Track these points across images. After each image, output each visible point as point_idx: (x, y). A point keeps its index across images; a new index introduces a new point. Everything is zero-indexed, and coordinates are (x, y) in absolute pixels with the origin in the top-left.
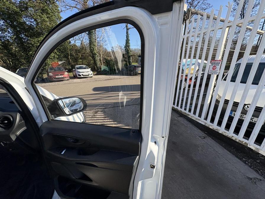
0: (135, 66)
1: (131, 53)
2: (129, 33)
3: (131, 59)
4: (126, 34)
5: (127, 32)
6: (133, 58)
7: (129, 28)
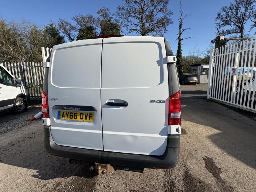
0: (187, 76)
1: (183, 63)
2: (181, 43)
3: (183, 68)
4: (178, 45)
5: (179, 44)
6: (184, 67)
7: (181, 39)
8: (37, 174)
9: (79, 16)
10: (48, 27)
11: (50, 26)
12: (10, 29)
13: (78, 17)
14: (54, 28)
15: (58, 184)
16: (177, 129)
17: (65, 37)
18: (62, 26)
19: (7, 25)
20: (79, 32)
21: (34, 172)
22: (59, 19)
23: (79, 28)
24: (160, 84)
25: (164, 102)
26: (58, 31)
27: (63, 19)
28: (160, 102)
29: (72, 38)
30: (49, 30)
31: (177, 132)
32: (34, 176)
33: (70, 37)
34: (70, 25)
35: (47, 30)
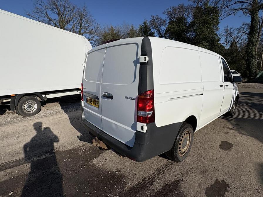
8: (80, 136)
9: (170, 8)
10: (142, 25)
11: (144, 25)
12: (116, 33)
13: (169, 10)
14: (147, 25)
15: (84, 145)
16: (142, 127)
17: (155, 33)
18: (153, 23)
19: (114, 29)
20: (168, 25)
21: (79, 134)
22: (152, 16)
23: (168, 21)
24: (133, 82)
25: (134, 99)
26: (150, 27)
27: (155, 15)
28: (131, 99)
29: (161, 32)
30: (142, 28)
31: (142, 129)
32: (78, 137)
33: (159, 32)
34: (161, 20)
35: (141, 29)
